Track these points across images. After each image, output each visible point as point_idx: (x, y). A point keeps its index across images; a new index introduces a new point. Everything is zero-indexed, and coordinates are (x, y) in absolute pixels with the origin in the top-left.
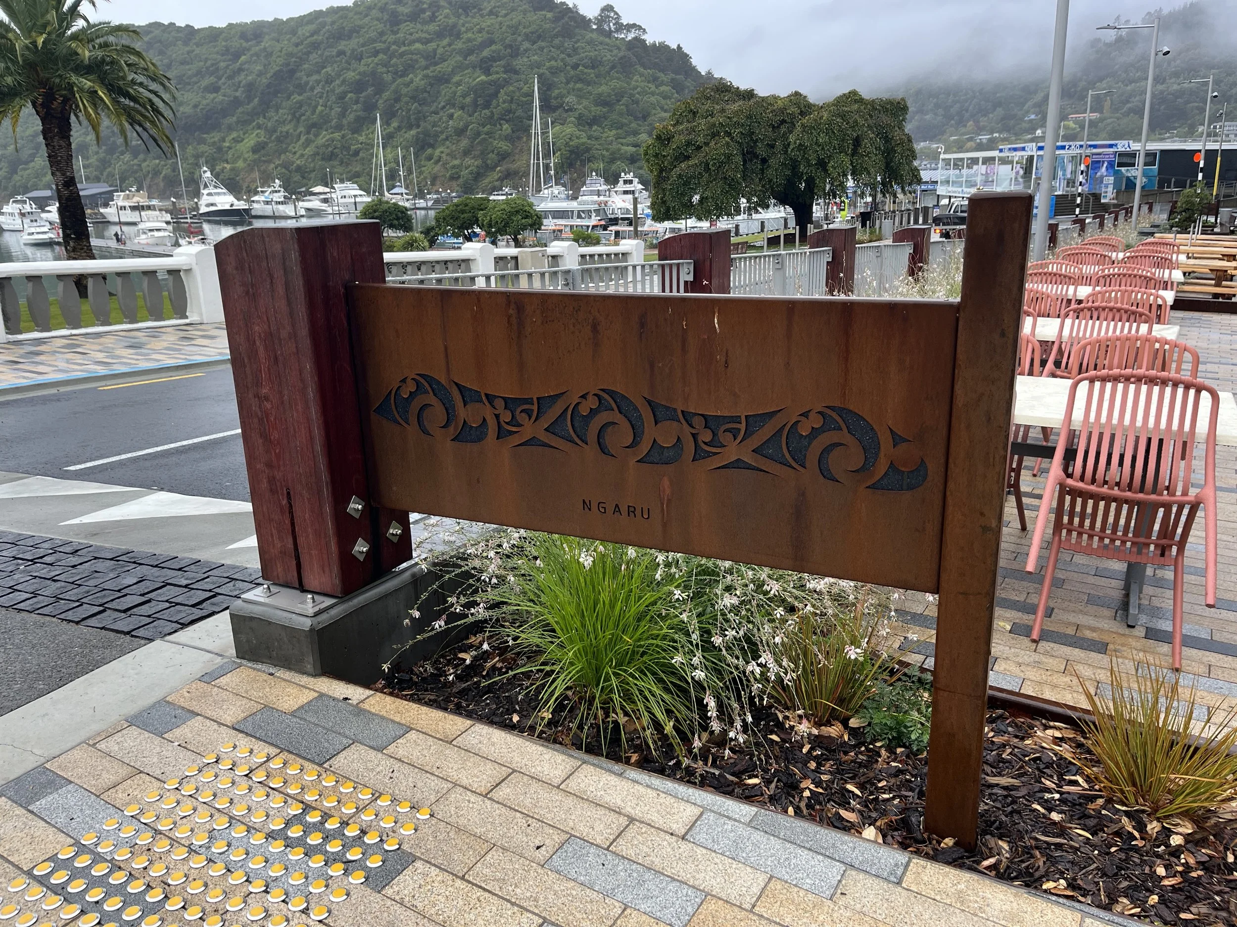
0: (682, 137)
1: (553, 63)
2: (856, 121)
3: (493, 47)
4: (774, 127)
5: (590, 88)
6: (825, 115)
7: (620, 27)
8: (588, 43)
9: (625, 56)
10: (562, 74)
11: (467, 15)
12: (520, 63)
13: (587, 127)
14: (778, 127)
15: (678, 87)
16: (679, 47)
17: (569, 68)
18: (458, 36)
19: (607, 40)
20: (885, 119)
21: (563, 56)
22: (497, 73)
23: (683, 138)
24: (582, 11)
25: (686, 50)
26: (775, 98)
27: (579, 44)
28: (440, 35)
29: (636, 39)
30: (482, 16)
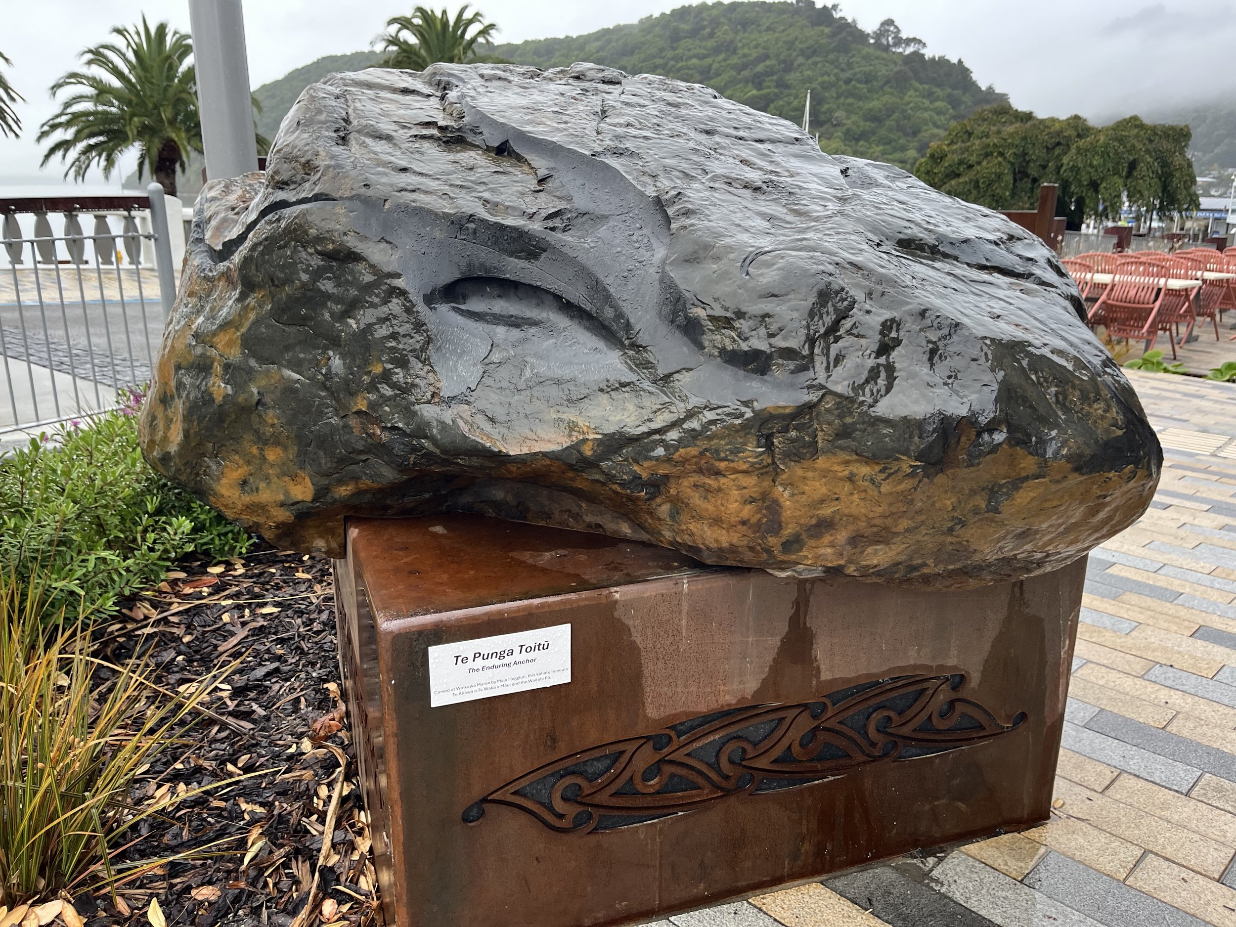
0: (955, 156)
1: (826, 78)
2: (1133, 146)
3: (768, 63)
4: (1047, 148)
5: (861, 103)
6: (1102, 138)
7: (899, 41)
8: (864, 58)
9: (901, 71)
10: (834, 89)
11: (745, 31)
12: (792, 78)
13: (853, 142)
14: (1053, 148)
15: (954, 102)
16: (960, 62)
17: (841, 83)
18: (734, 52)
19: (884, 55)
20: (1166, 145)
21: (836, 71)
22: (769, 87)
23: (956, 158)
24: (861, 26)
25: (967, 64)
26: (1053, 120)
27: (854, 59)
28: (716, 51)
29: (916, 54)
30: (760, 32)
